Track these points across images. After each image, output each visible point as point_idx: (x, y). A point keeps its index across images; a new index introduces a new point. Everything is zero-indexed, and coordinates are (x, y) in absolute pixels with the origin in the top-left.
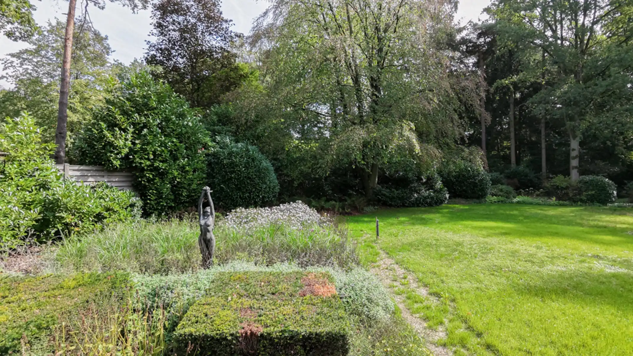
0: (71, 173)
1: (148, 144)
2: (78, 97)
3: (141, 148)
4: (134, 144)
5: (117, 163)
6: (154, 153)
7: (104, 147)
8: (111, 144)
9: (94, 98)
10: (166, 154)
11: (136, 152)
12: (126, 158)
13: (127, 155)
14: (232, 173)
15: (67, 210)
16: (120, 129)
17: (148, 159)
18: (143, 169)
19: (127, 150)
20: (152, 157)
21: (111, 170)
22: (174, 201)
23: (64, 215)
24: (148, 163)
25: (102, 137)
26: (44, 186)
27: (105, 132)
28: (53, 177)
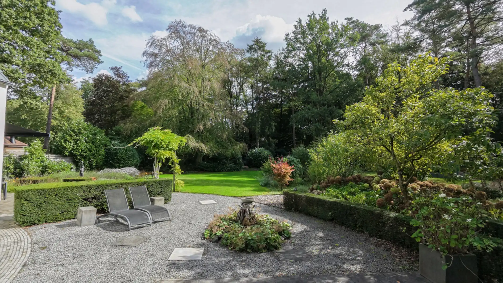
0: (51, 157)
1: (79, 146)
2: (57, 110)
3: (77, 148)
4: (73, 146)
5: (67, 154)
6: (81, 149)
7: (62, 148)
8: (65, 147)
9: (67, 111)
10: (87, 150)
11: (74, 150)
12: (70, 152)
13: (71, 151)
14: (115, 156)
15: (49, 168)
16: (68, 142)
17: (79, 152)
18: (77, 156)
19: (71, 149)
20: (80, 151)
21: (64, 156)
22: (90, 167)
23: (48, 169)
24: (79, 153)
25: (62, 145)
26: (42, 161)
27: (63, 143)
28: (45, 159)
